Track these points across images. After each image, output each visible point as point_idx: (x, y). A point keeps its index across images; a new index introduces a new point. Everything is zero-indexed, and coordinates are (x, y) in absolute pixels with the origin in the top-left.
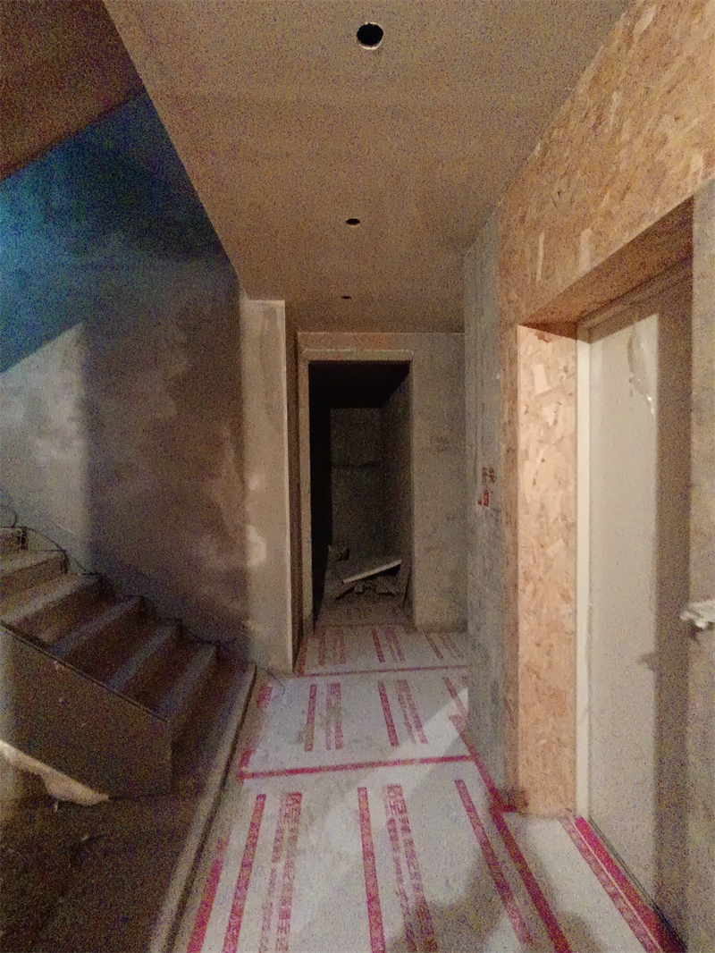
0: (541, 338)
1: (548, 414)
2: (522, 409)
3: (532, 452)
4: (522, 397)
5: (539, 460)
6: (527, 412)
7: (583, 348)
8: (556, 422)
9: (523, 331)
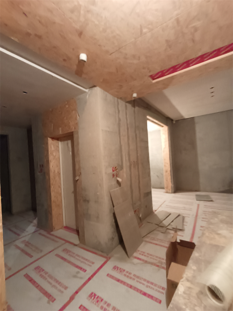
0: (52, 140)
1: (54, 154)
2: (49, 153)
3: (52, 161)
4: (49, 151)
5: (53, 162)
6: (50, 153)
7: (60, 143)
8: (56, 155)
9: (49, 139)
